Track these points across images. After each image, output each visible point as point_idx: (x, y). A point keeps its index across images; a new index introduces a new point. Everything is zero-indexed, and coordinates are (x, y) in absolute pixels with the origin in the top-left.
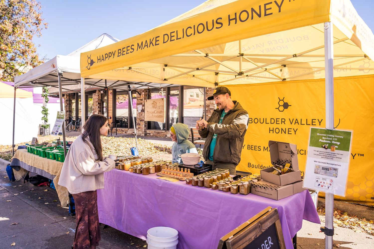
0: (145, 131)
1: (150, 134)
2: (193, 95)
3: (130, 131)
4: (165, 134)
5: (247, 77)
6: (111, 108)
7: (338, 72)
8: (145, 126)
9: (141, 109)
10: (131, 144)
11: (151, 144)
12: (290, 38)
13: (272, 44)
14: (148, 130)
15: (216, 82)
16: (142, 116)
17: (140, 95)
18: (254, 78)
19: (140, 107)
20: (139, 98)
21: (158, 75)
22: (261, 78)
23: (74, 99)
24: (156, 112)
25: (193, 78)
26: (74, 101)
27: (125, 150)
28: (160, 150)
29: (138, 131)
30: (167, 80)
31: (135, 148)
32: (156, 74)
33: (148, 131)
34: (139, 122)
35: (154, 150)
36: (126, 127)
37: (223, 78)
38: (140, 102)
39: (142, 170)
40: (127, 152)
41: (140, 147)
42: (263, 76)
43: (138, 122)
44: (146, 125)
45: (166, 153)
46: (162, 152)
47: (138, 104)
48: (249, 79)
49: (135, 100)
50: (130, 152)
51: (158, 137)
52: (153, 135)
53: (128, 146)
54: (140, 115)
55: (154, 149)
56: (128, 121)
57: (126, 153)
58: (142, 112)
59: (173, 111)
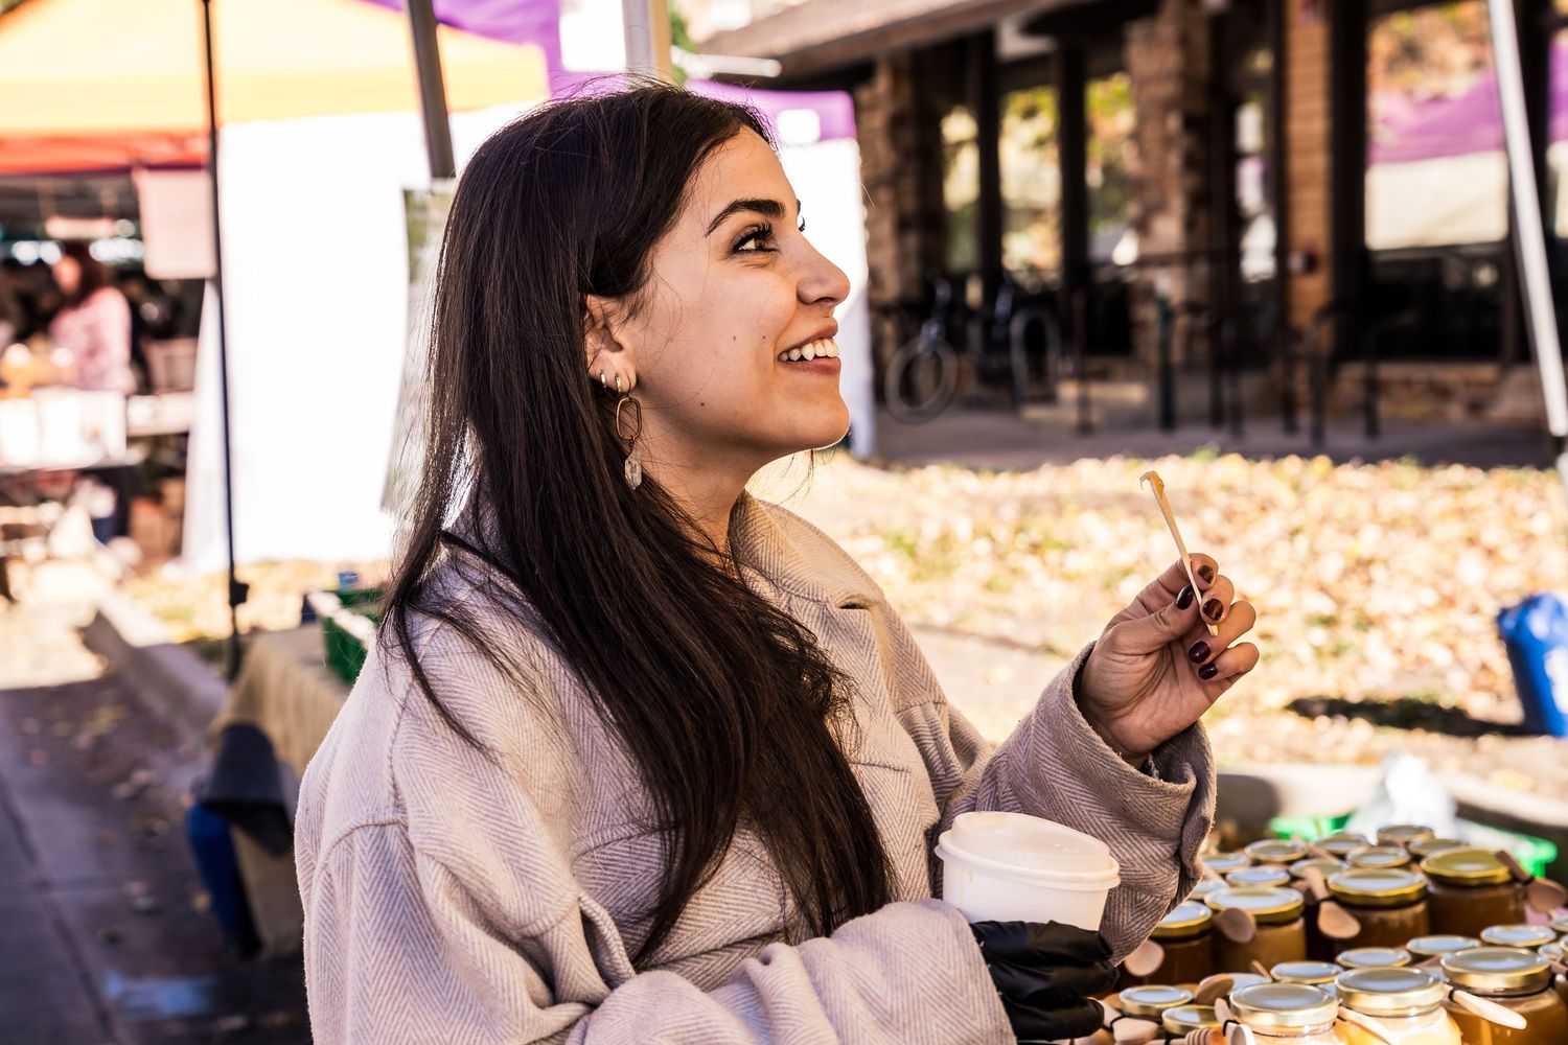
6: (1311, 162)
23: (956, 99)
26: (959, 126)
31: (1549, 608)
53: (1472, 569)
57: (1447, 655)
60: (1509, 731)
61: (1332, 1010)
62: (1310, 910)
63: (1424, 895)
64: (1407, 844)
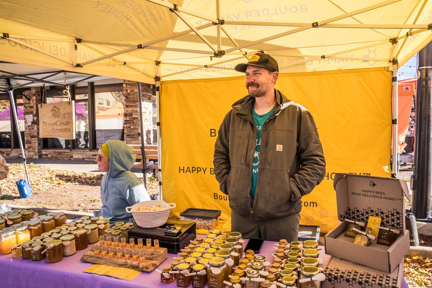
0: (39, 152)
1: (46, 155)
2: (102, 103)
3: (14, 153)
4: (69, 155)
5: (206, 68)
7: (336, 62)
8: (39, 144)
9: (32, 121)
10: (17, 174)
11: (51, 171)
12: (280, 8)
13: (252, 17)
14: (44, 150)
15: (157, 76)
16: (33, 130)
17: (29, 100)
18: (216, 69)
19: (30, 118)
20: (28, 105)
21: (65, 56)
22: (226, 70)
24: (58, 123)
25: (123, 67)
27: (6, 185)
28: (66, 180)
29: (28, 152)
30: (82, 67)
31: (24, 181)
32: (62, 55)
33: (44, 152)
34: (30, 139)
35: (56, 181)
36: (8, 146)
37: (168, 70)
38: (30, 110)
39: (45, 253)
40: (11, 187)
41: (33, 177)
42: (230, 67)
43: (28, 139)
44: (41, 143)
45: (75, 184)
46: (69, 183)
47: (26, 113)
48: (209, 71)
49: (22, 108)
50: (16, 187)
51: (60, 160)
52: (52, 157)
54: (30, 129)
55: (57, 179)
56: (11, 139)
57: (8, 189)
58: (33, 125)
59: (79, 123)
60: (18, 198)
61: (14, 232)
62: (6, 222)
63: (21, 217)
64: (18, 211)
